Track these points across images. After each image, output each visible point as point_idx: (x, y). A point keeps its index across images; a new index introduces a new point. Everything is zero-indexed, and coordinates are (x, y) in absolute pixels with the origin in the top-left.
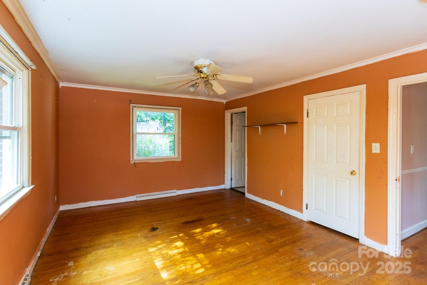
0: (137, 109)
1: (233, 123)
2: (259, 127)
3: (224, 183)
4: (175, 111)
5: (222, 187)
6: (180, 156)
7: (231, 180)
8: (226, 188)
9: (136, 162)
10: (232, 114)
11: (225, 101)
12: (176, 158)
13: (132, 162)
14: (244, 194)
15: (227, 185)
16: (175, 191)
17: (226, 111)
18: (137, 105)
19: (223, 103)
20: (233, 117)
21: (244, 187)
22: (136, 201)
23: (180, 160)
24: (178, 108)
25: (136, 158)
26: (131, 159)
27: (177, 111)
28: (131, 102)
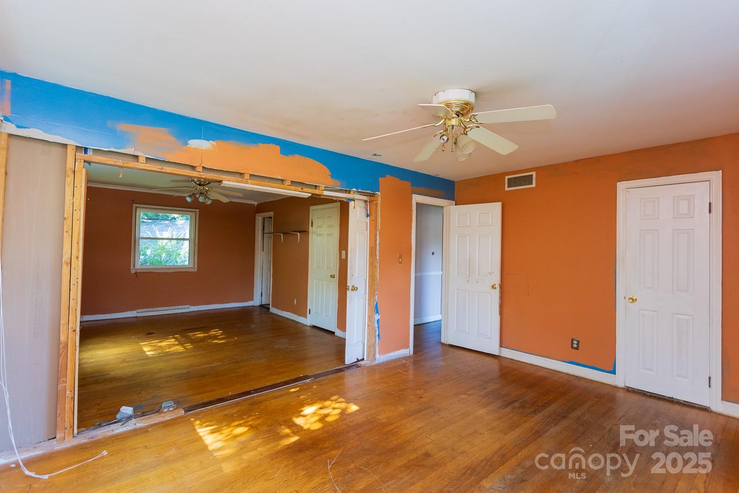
0: (141, 210)
1: (265, 228)
2: (282, 234)
3: (252, 300)
4: (191, 213)
5: (250, 304)
6: (196, 266)
7: (262, 296)
8: (255, 305)
9: (138, 271)
10: (264, 218)
11: (256, 203)
12: (190, 268)
13: (133, 271)
14: (269, 309)
15: (256, 301)
16: (188, 306)
17: (256, 215)
18: (142, 205)
19: (253, 205)
20: (265, 222)
21: (269, 304)
22: (136, 317)
23: (196, 270)
24: (195, 210)
25: (138, 265)
26: (132, 267)
27: (194, 214)
28: (134, 202)
